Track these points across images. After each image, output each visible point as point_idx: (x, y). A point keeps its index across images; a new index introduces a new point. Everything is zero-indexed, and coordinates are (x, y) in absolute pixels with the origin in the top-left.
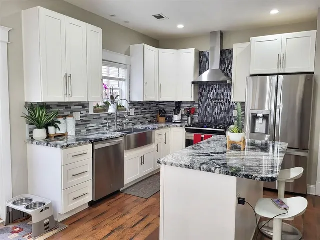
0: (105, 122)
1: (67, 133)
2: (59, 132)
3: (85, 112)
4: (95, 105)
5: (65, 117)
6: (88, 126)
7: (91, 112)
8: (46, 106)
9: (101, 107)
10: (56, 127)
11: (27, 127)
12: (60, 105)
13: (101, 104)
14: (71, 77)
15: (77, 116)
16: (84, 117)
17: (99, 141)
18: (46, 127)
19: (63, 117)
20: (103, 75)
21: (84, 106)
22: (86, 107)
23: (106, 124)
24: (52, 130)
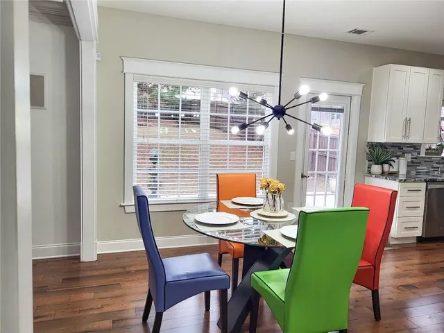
0: (437, 166)
1: (399, 172)
2: (392, 170)
3: (416, 154)
4: (427, 147)
5: (398, 157)
6: (418, 168)
7: (423, 154)
8: (383, 146)
9: (434, 149)
10: (391, 165)
11: (367, 162)
12: (394, 145)
13: (434, 147)
14: (410, 120)
15: (409, 157)
16: (414, 158)
17: (433, 181)
18: (382, 164)
19: (396, 156)
20: (442, 116)
21: (416, 147)
22: (417, 149)
23: (438, 168)
24: (386, 167)
